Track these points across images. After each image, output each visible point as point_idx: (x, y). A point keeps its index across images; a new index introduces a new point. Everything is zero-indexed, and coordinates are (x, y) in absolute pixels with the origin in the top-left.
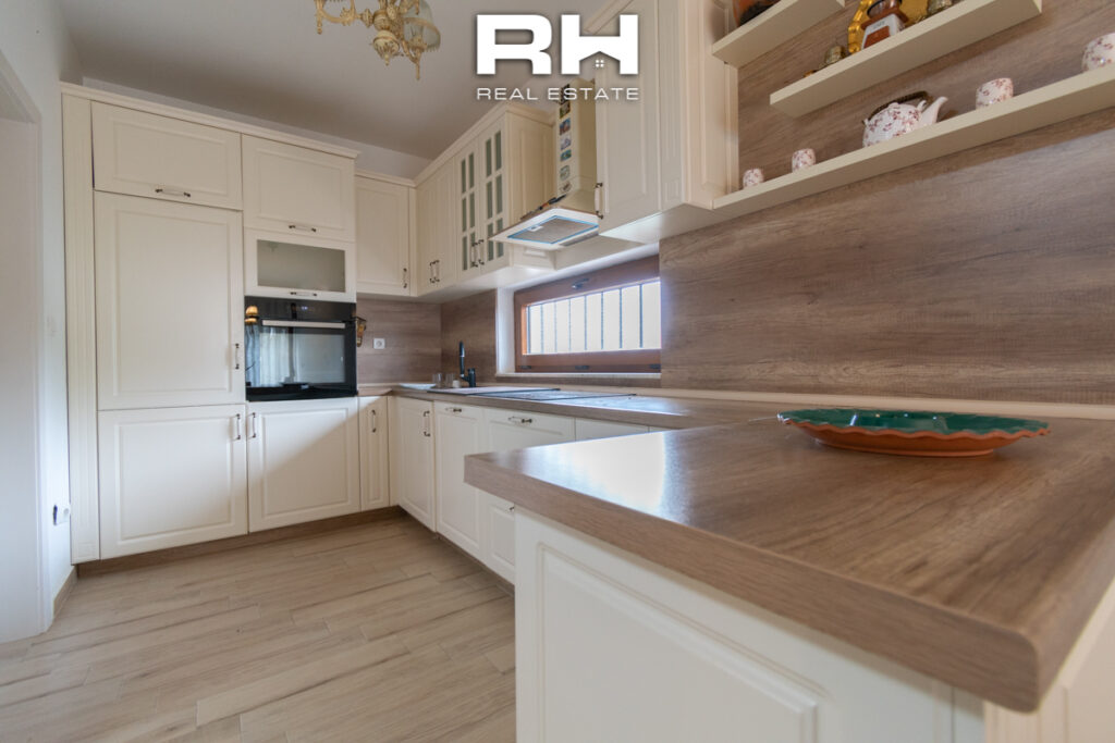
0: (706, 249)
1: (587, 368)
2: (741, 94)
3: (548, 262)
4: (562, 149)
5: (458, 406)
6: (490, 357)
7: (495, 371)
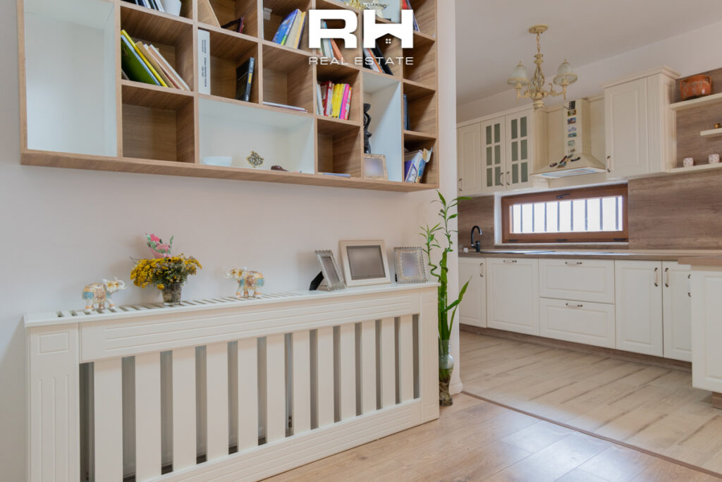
0: (658, 187)
1: (565, 241)
2: (678, 123)
3: (547, 184)
4: (569, 131)
5: (514, 259)
6: (491, 234)
7: (494, 242)
